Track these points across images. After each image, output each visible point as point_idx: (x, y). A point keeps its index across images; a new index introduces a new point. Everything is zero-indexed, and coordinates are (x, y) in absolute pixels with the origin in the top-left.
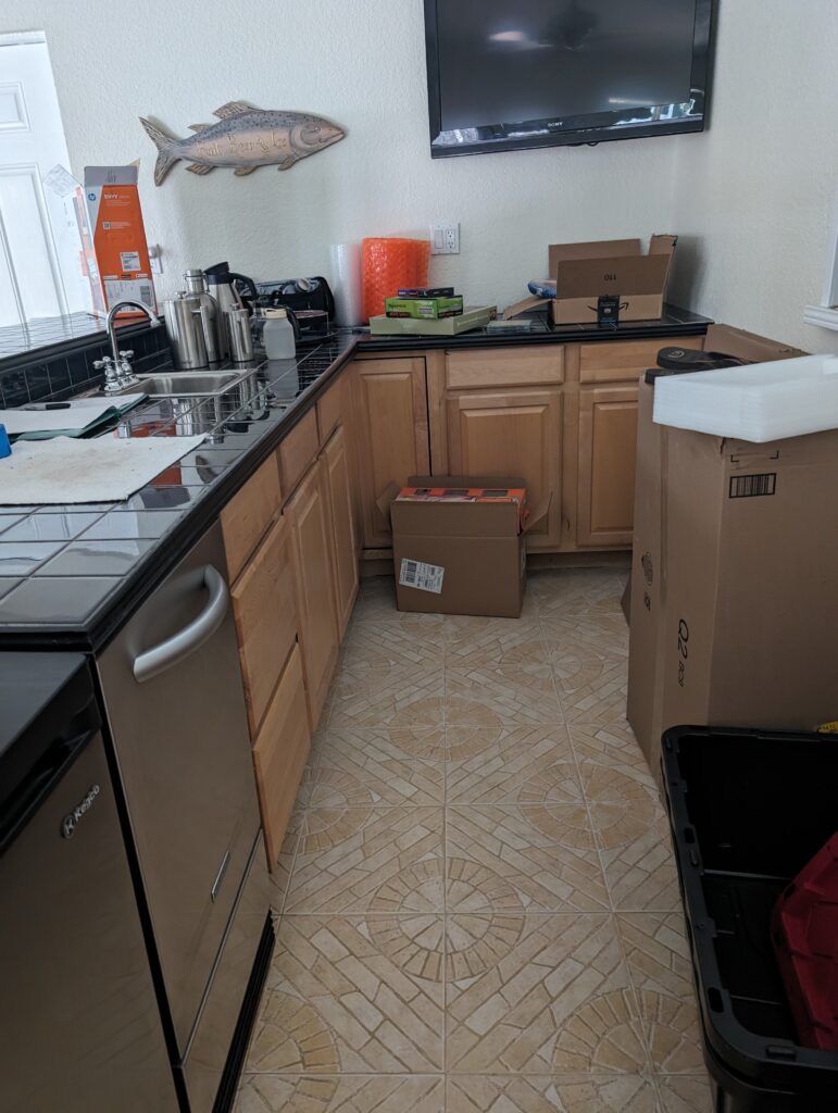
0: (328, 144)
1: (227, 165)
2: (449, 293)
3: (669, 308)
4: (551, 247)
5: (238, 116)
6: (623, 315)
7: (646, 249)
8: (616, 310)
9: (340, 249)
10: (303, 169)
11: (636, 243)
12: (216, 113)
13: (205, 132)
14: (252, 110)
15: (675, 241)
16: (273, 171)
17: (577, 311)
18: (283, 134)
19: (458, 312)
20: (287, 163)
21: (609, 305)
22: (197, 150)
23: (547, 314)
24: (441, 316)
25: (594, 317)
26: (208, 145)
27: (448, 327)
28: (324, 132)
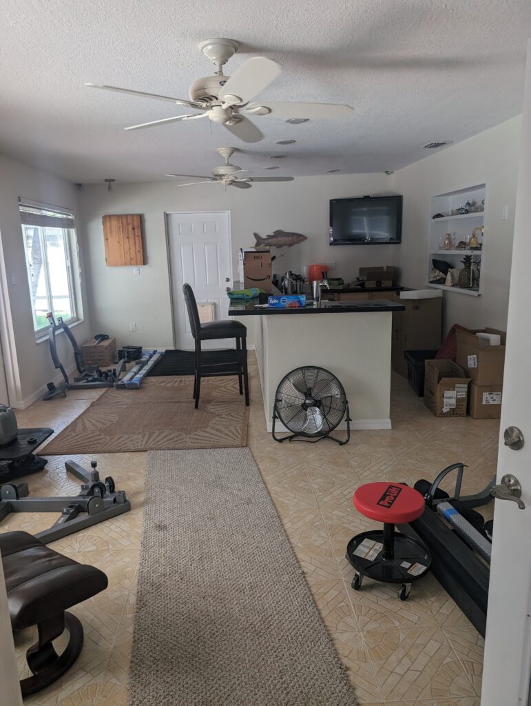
0: (302, 240)
1: (275, 245)
2: (341, 279)
3: (393, 284)
4: (360, 269)
5: (279, 233)
6: (382, 286)
7: (385, 270)
8: (380, 285)
9: (305, 268)
10: (295, 246)
11: (382, 268)
12: (274, 233)
13: (270, 237)
14: (283, 232)
15: (394, 268)
16: (287, 247)
17: (370, 284)
18: (290, 238)
19: (342, 284)
20: (290, 245)
21: (379, 283)
22: (267, 242)
23: (362, 285)
24: (340, 284)
25: (375, 286)
26: (270, 240)
27: (341, 287)
28: (301, 238)
